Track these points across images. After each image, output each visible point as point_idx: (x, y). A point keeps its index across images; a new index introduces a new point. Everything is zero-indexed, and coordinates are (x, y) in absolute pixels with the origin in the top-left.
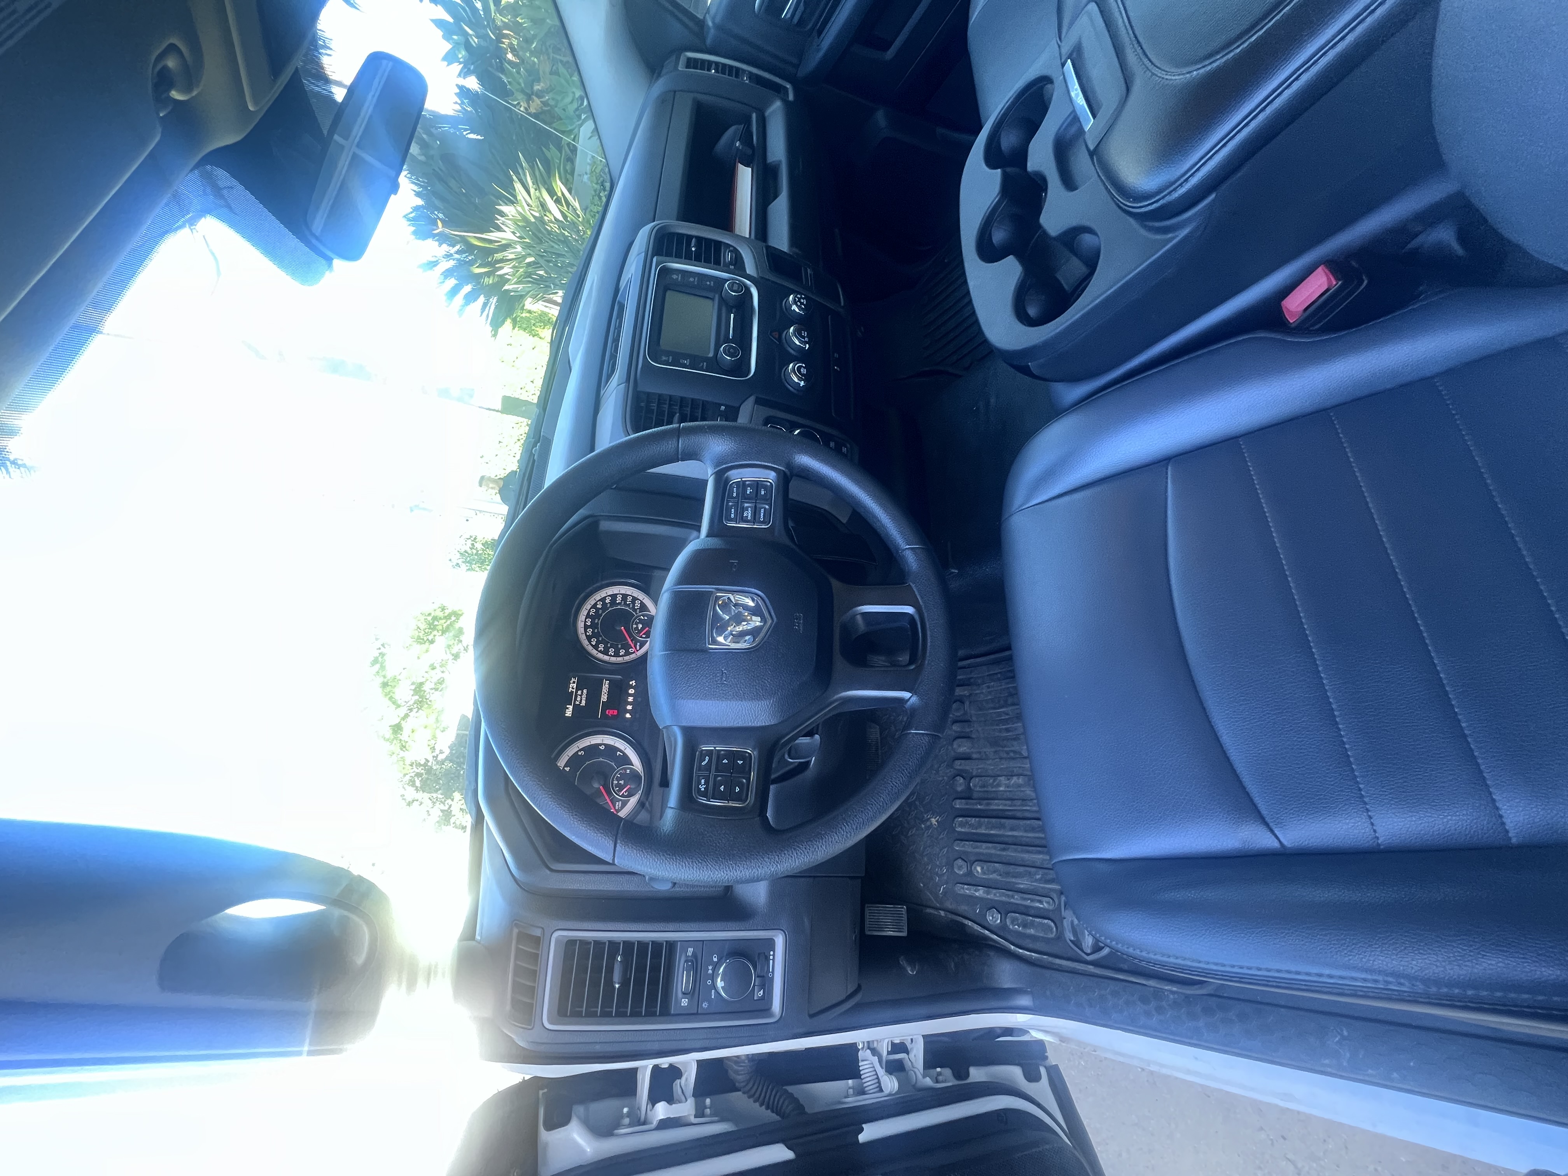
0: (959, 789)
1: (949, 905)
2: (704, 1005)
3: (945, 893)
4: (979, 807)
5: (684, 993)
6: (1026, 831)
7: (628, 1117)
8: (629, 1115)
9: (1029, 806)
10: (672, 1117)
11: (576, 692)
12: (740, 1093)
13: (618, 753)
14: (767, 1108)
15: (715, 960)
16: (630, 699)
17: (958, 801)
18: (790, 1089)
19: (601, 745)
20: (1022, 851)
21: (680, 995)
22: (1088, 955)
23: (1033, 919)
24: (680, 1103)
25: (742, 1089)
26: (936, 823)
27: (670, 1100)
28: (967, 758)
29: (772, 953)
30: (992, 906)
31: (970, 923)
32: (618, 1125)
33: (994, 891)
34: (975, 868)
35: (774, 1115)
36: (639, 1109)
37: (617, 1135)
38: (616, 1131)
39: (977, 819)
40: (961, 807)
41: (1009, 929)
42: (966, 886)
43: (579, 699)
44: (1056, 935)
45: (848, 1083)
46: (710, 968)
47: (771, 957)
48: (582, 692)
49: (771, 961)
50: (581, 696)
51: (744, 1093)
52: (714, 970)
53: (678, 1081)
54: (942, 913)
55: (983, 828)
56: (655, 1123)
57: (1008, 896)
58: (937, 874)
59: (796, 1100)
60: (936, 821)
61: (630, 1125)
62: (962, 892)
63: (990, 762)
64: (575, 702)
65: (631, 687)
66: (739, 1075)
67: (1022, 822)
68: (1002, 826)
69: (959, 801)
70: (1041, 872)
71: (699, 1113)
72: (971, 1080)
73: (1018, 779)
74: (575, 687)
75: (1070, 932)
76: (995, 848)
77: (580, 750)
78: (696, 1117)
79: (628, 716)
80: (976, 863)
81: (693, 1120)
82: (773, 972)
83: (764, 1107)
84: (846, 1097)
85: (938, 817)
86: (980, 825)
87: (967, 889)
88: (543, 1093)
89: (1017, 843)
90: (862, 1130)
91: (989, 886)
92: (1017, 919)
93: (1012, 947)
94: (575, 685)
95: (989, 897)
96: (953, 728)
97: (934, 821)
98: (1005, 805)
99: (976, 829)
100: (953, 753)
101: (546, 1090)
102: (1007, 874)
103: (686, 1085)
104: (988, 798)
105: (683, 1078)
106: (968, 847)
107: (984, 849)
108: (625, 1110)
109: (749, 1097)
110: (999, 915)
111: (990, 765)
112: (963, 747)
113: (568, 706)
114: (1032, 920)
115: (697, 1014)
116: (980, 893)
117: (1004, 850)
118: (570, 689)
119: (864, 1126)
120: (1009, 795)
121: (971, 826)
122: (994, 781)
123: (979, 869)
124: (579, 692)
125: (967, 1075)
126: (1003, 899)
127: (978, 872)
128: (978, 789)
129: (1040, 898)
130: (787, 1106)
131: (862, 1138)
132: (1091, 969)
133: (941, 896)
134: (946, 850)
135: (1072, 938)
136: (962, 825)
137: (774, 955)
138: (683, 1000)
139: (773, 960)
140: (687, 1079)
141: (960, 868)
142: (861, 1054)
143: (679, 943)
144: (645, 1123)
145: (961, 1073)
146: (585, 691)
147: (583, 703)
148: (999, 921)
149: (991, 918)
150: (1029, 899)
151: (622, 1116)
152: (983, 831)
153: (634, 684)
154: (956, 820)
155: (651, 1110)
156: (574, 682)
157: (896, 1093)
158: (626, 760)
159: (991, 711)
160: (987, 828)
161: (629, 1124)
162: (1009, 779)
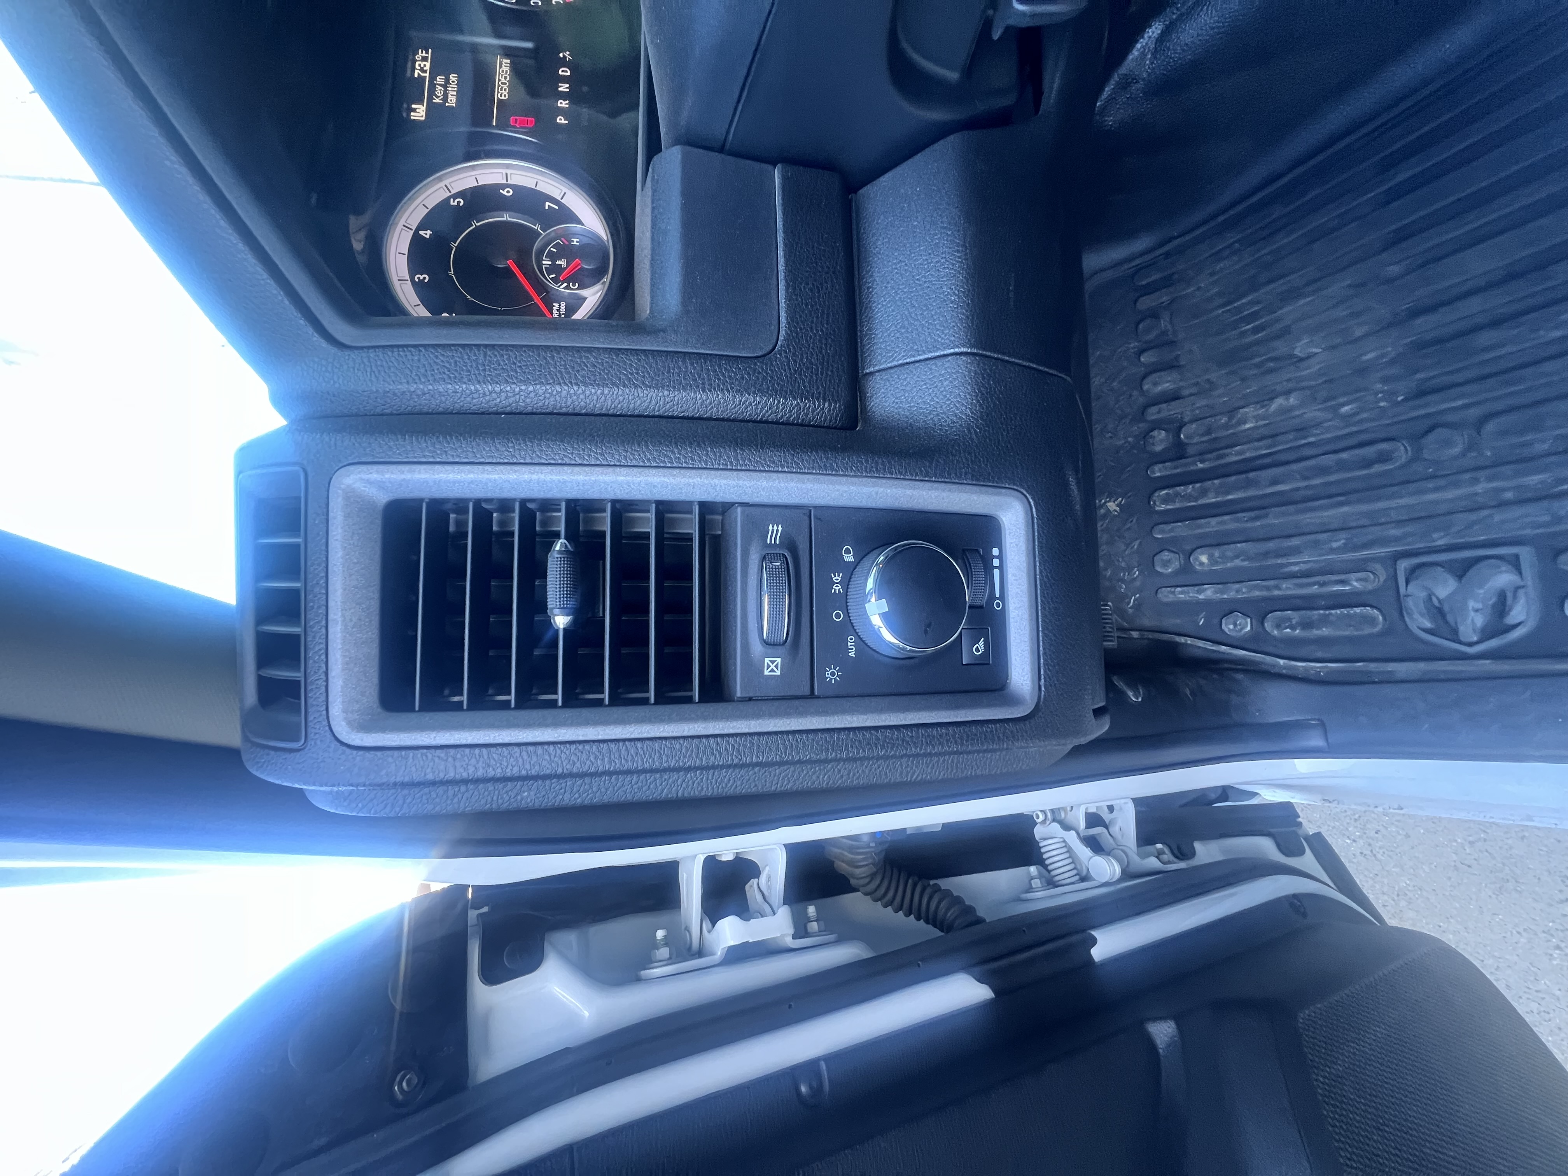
0: (1158, 448)
1: (1147, 622)
2: (828, 675)
3: (1138, 606)
4: (1200, 465)
5: (766, 643)
6: (1306, 478)
7: (666, 944)
8: (667, 942)
9: (1315, 435)
10: (751, 941)
11: (432, 78)
12: (859, 893)
13: (547, 204)
14: (918, 918)
15: (849, 558)
16: (564, 88)
17: (1157, 468)
18: (946, 883)
19: (504, 186)
20: (1298, 512)
21: (757, 648)
22: (1470, 644)
23: (1327, 612)
24: (762, 917)
25: (861, 889)
26: (1118, 509)
27: (744, 912)
28: (1174, 397)
29: (995, 552)
30: (1230, 609)
31: (1189, 641)
32: (647, 962)
33: (1237, 586)
34: (1197, 559)
35: (930, 926)
36: (688, 929)
37: (648, 980)
38: (644, 973)
39: (1198, 485)
40: (1163, 474)
41: (1274, 637)
42: (1179, 589)
43: (439, 91)
44: (1384, 625)
45: (1029, 873)
46: (837, 578)
47: (996, 562)
48: (447, 80)
49: (996, 573)
50: (445, 86)
51: (866, 894)
52: (846, 583)
53: (754, 882)
54: (1135, 634)
55: (1211, 495)
56: (719, 953)
57: (1268, 588)
58: (1123, 581)
59: (958, 900)
60: (1117, 505)
61: (670, 961)
62: (1171, 598)
63: (1220, 391)
64: (430, 98)
65: (563, 63)
66: (857, 867)
67: (1295, 467)
68: (1250, 484)
69: (1160, 466)
70: (1343, 535)
71: (801, 931)
72: (1197, 861)
73: (1288, 399)
74: (427, 68)
75: (1422, 615)
76: (1238, 520)
77: (455, 196)
78: (794, 937)
79: (561, 120)
80: (1199, 550)
81: (789, 942)
82: (1002, 597)
83: (912, 916)
84: (1027, 892)
85: (1120, 499)
86: (1204, 493)
87: (1181, 593)
88: (481, 915)
89: (1285, 501)
90: (1094, 941)
91: (1221, 580)
92: (1289, 619)
93: (1282, 662)
94: (428, 64)
95: (1225, 596)
96: (1142, 359)
97: (1112, 506)
98: (1256, 449)
99: (1196, 500)
100: (1141, 400)
101: (485, 909)
102: (1266, 554)
103: (769, 887)
104: (1215, 447)
105: (763, 878)
106: (1180, 529)
107: (1212, 525)
108: (660, 934)
109: (876, 900)
110: (1249, 620)
111: (1220, 396)
112: (1165, 383)
113: (413, 106)
114: (1325, 615)
115: (812, 695)
116: (1209, 593)
117: (1257, 518)
118: (417, 72)
119: (1094, 933)
120: (1264, 432)
121: (1189, 497)
122: (1230, 419)
123: (1204, 559)
124: (440, 80)
125: (1193, 854)
126: (1257, 593)
127: (1202, 564)
128: (1196, 440)
129: (1343, 577)
130: (948, 909)
131: (1098, 953)
132: (1487, 665)
133: (1130, 611)
134: (1138, 542)
135: (1428, 625)
136: (1166, 500)
137: (1000, 557)
138: (767, 660)
139: (1001, 568)
140: (769, 879)
141: (1166, 564)
142: (1039, 832)
143: (739, 510)
144: (700, 953)
145: (1183, 853)
146: (453, 78)
147: (452, 101)
148: (1249, 628)
149: (1231, 627)
150: (1314, 584)
151: (655, 945)
152: (1211, 499)
153: (568, 58)
154: (1156, 494)
155: (709, 932)
156: (424, 59)
157: (1120, 881)
158: (566, 215)
159: (1220, 311)
160: (1217, 494)
161: (670, 958)
162: (1262, 407)
